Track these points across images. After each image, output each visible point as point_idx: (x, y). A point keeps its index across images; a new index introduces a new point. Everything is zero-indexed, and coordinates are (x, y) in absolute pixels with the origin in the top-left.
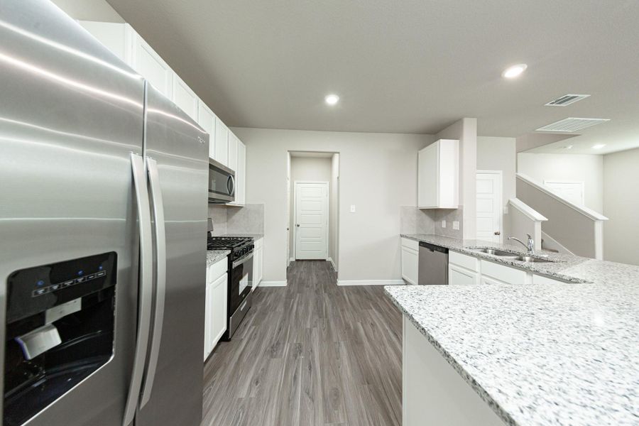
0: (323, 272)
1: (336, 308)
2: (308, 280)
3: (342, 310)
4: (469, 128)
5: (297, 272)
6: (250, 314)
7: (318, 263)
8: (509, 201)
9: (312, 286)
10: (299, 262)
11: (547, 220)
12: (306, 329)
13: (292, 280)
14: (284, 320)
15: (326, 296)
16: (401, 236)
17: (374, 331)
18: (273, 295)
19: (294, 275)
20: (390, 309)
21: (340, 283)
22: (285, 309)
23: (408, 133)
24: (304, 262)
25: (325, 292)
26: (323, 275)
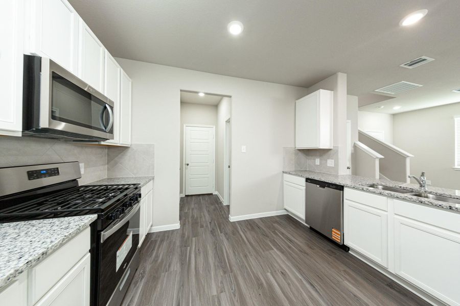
0: (213, 207)
1: (239, 254)
2: (201, 217)
3: (246, 256)
4: (342, 81)
5: (189, 209)
6: (136, 284)
7: (207, 198)
8: (355, 143)
9: (207, 226)
10: (189, 198)
11: (383, 157)
12: (213, 296)
13: (185, 220)
14: (182, 286)
15: (222, 237)
16: (283, 172)
17: (289, 284)
18: (165, 244)
19: (186, 213)
20: (290, 247)
21: (233, 218)
22: (182, 264)
23: (287, 85)
24: (194, 198)
25: (221, 233)
26: (214, 210)
